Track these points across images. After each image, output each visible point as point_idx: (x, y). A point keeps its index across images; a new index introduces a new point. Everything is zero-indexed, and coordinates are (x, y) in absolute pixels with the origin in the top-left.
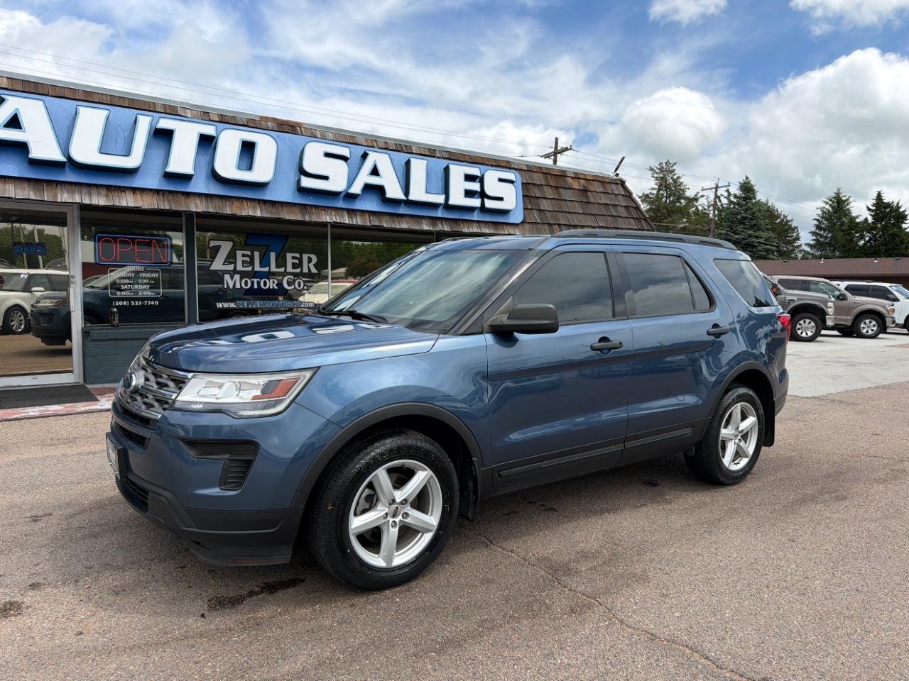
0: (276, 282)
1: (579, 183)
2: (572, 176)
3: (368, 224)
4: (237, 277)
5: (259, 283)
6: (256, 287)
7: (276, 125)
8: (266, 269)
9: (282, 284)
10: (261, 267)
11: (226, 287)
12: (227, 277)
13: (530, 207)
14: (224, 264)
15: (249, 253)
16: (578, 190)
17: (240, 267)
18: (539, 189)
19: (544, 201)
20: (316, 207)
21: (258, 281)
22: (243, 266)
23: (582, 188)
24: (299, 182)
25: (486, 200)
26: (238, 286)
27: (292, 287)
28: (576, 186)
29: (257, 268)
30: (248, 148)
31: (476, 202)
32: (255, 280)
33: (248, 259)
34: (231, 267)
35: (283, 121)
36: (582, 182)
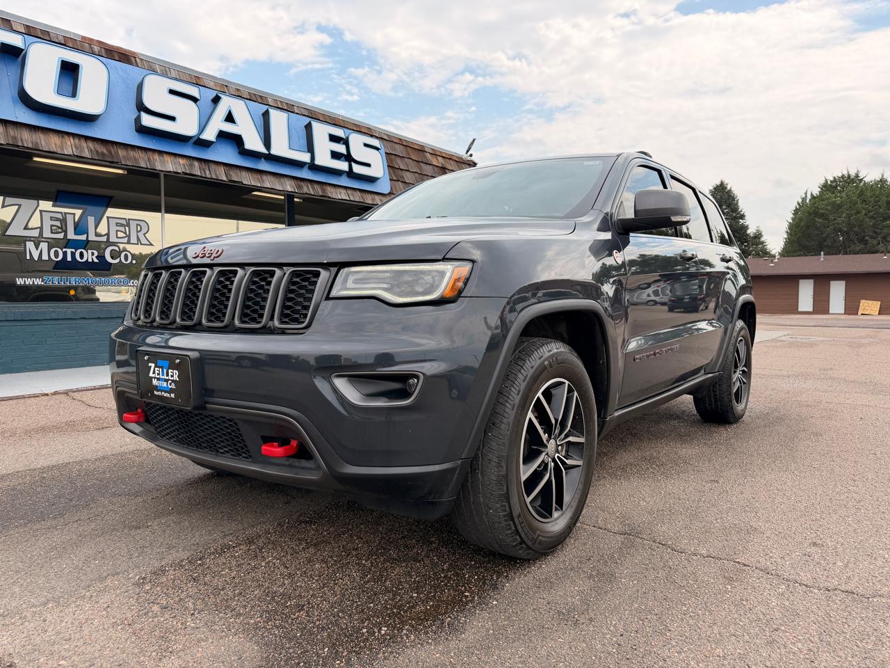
0: (96, 253)
1: (437, 159)
2: (431, 152)
3: (225, 179)
4: (44, 246)
5: (73, 254)
6: (69, 259)
7: (103, 50)
8: (83, 237)
9: (104, 256)
10: (75, 234)
11: (28, 257)
12: (30, 245)
13: (395, 178)
14: (24, 229)
15: (60, 216)
16: (437, 166)
17: (47, 234)
18: (402, 161)
19: (408, 173)
20: (161, 153)
21: (72, 252)
22: (52, 233)
23: (440, 165)
24: (138, 120)
25: (353, 165)
26: (45, 257)
27: (117, 261)
28: (435, 162)
29: (71, 235)
30: (69, 71)
31: (343, 166)
32: (69, 251)
33: (58, 224)
34: (36, 233)
35: (113, 47)
36: (440, 159)
